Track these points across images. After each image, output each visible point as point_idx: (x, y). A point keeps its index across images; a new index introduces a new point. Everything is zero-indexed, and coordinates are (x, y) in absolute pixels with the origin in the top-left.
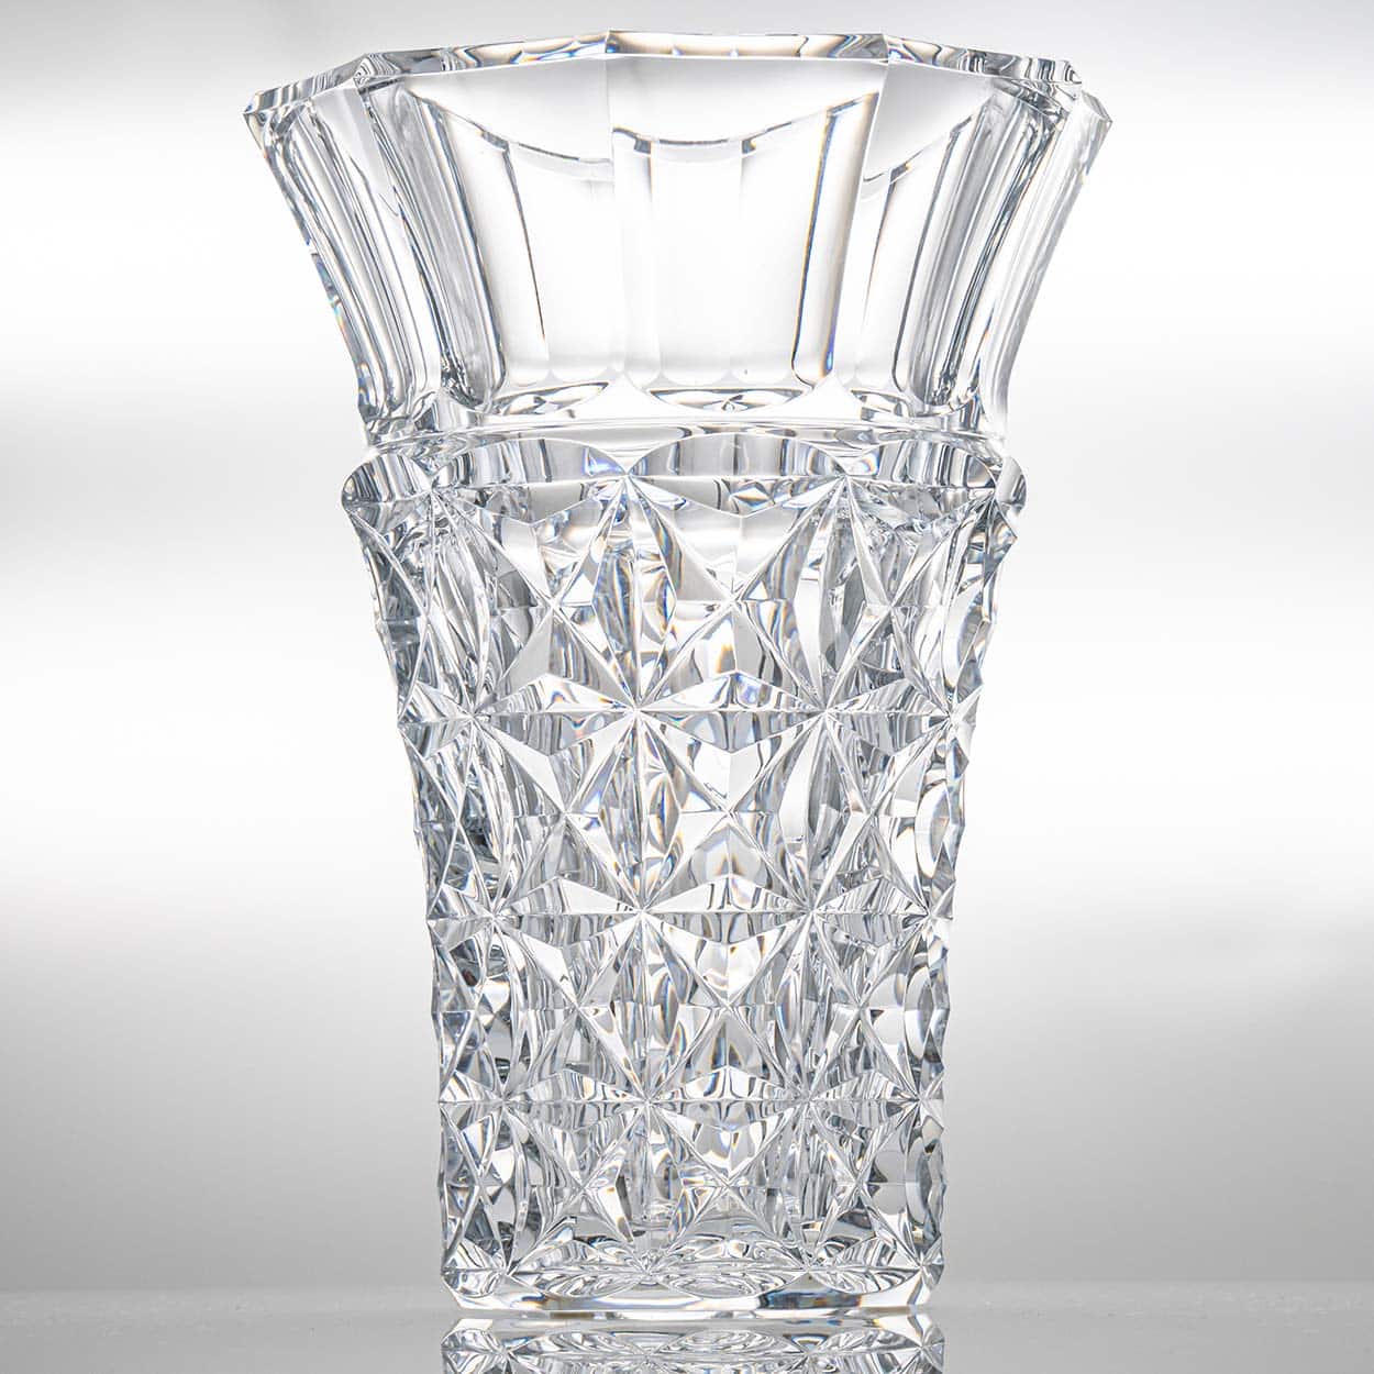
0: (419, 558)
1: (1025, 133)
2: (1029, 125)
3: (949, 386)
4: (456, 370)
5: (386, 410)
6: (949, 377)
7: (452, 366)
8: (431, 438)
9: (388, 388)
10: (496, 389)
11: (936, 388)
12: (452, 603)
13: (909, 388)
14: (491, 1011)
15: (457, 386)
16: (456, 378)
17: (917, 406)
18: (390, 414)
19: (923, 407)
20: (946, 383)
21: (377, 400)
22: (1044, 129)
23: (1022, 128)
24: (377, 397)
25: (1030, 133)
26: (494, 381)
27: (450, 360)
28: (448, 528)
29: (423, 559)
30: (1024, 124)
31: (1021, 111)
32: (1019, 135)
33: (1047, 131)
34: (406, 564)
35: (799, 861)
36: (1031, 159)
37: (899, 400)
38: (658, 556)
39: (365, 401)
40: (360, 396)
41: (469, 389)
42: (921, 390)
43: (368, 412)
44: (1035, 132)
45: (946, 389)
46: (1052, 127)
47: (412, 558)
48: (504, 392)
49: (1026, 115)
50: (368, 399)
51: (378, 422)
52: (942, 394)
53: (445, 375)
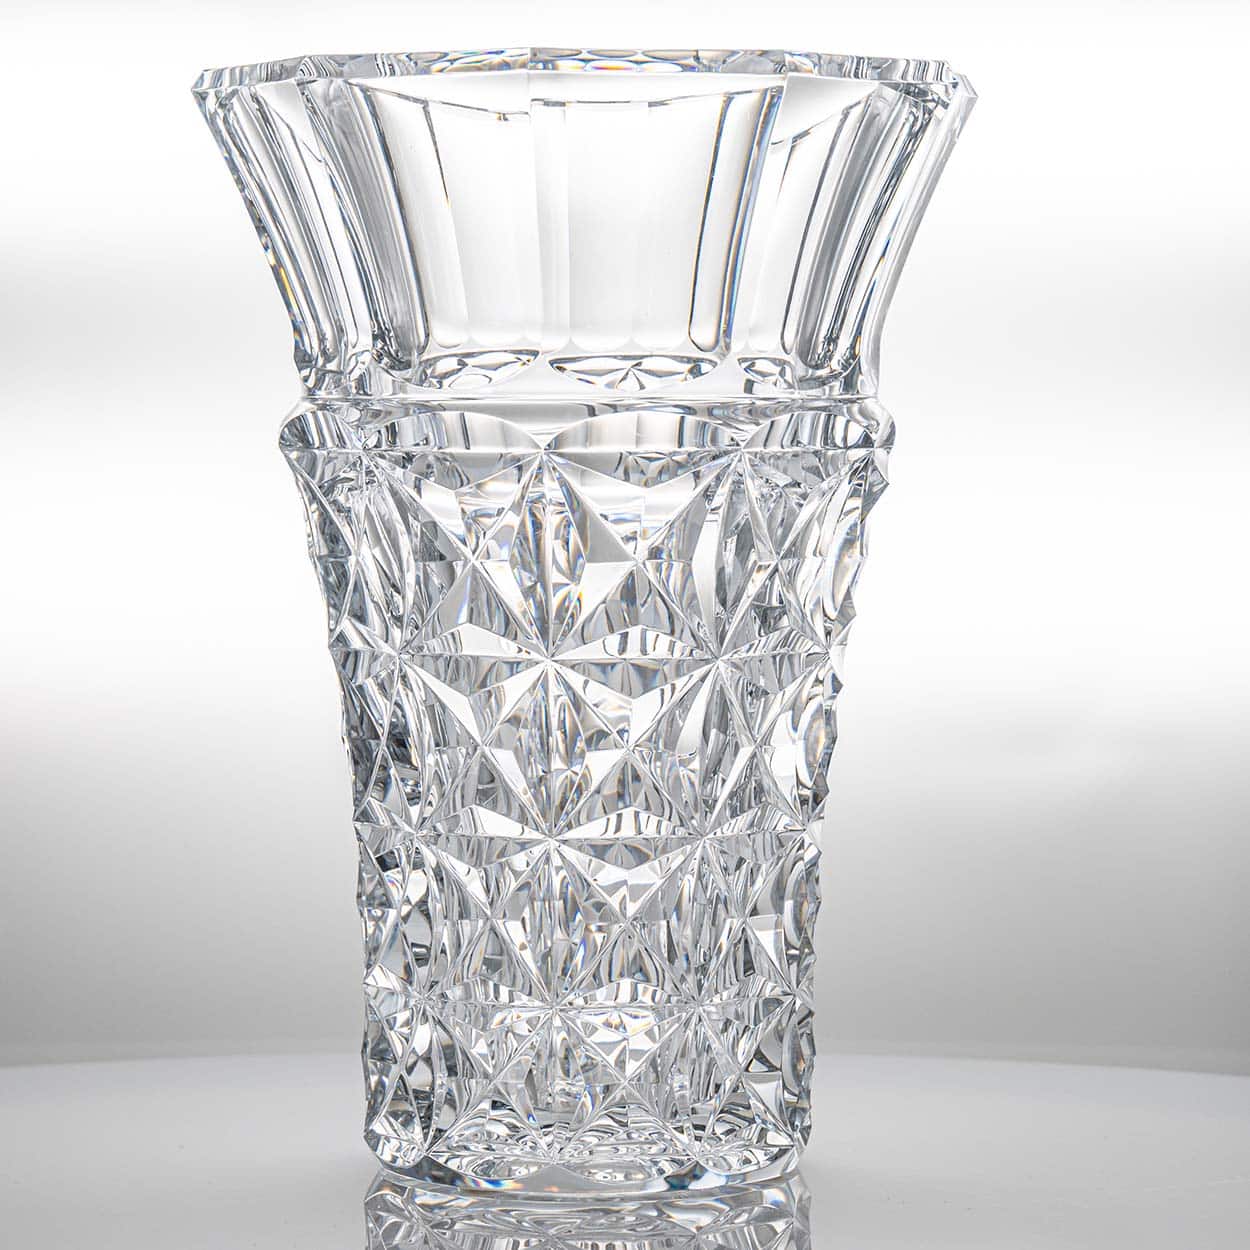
0: (347, 499)
1: (907, 119)
2: (912, 112)
3: (831, 348)
4: (384, 333)
5: (321, 361)
6: (832, 340)
7: (380, 328)
8: (363, 400)
9: (322, 339)
10: (422, 349)
11: (820, 350)
12: (378, 540)
13: (794, 351)
14: (410, 903)
15: (386, 348)
16: (384, 341)
17: (801, 370)
18: (324, 365)
19: (807, 372)
20: (829, 344)
21: (312, 348)
22: (924, 114)
23: (904, 115)
24: (312, 344)
25: (912, 119)
26: (420, 343)
27: (379, 324)
28: (375, 479)
29: (351, 501)
30: (906, 111)
31: (903, 103)
32: (902, 120)
33: (927, 116)
34: (335, 502)
35: (692, 775)
36: (914, 136)
37: (785, 362)
38: (562, 504)
39: (301, 345)
40: (296, 342)
41: (397, 352)
42: (805, 351)
43: (303, 359)
44: (916, 119)
45: (829, 350)
46: (930, 112)
47: (341, 499)
48: (428, 354)
49: (908, 104)
50: (303, 345)
51: (314, 370)
52: (825, 356)
53: (375, 338)
